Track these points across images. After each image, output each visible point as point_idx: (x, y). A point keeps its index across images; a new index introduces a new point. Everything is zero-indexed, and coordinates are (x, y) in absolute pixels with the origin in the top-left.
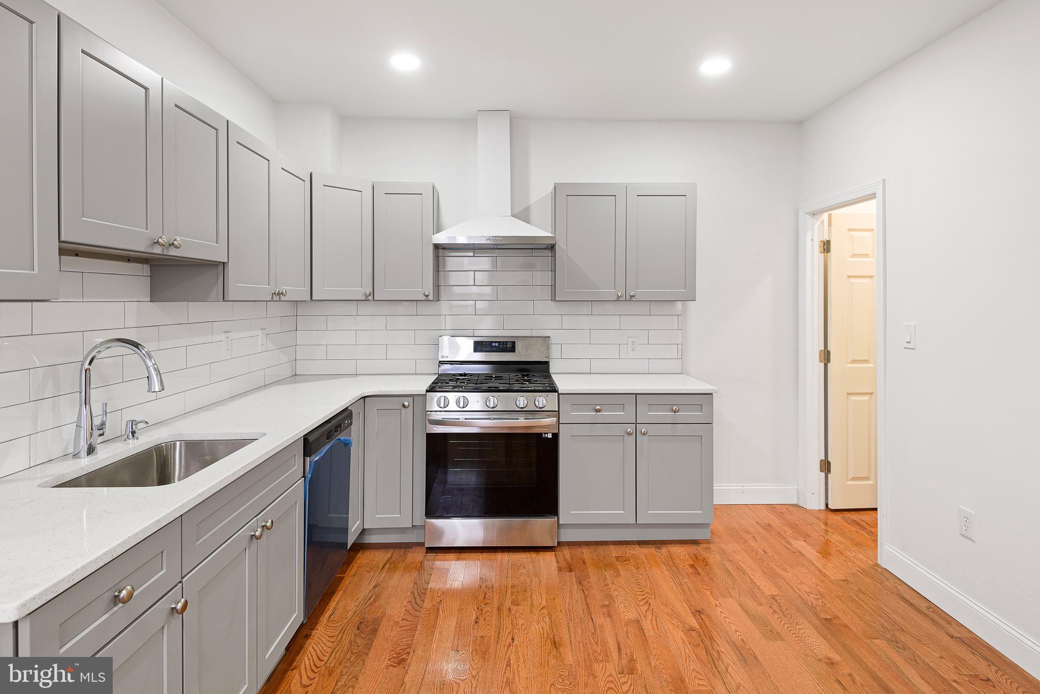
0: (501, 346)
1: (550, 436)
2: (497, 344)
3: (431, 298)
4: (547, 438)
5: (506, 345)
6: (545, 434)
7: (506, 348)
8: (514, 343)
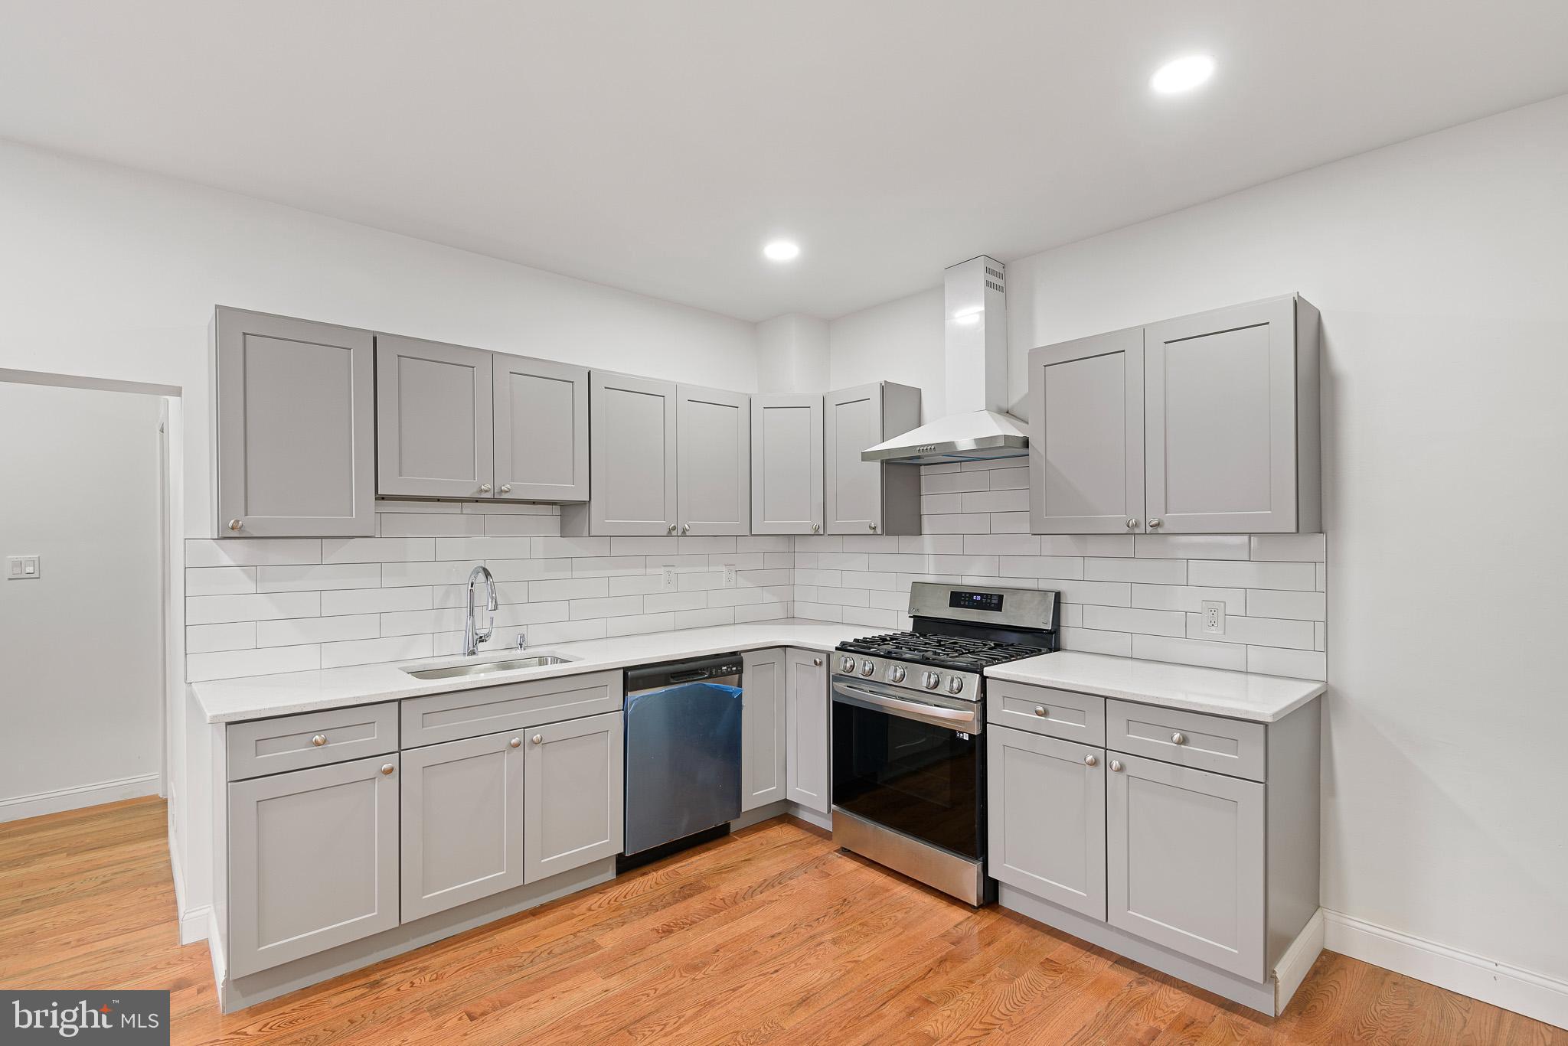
0: (984, 600)
1: (966, 737)
2: (979, 598)
3: (879, 531)
4: (962, 740)
5: (991, 599)
6: (960, 732)
7: (990, 603)
8: (1001, 597)
